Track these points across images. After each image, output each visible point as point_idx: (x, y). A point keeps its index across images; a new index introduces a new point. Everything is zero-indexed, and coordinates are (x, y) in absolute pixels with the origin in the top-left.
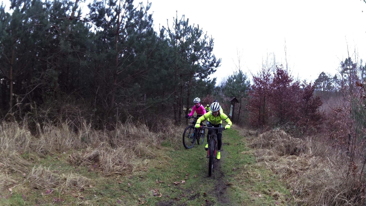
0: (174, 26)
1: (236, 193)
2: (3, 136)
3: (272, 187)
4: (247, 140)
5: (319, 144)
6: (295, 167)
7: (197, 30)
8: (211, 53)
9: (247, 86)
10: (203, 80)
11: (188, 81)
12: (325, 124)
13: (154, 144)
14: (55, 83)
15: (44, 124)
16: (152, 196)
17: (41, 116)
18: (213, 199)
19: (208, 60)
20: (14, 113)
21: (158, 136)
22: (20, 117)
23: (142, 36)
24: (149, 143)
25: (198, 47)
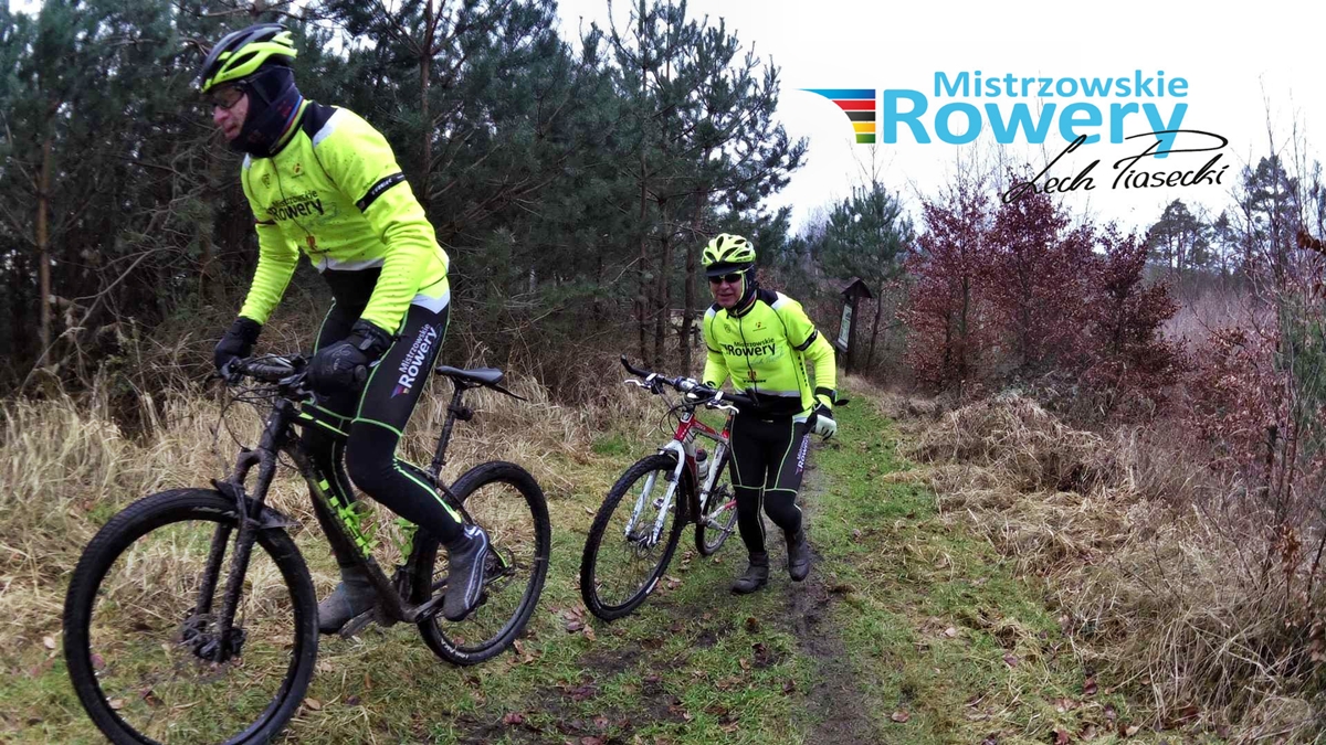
0: (635, 25)
1: (865, 621)
2: (21, 453)
3: (993, 603)
4: (905, 431)
5: (1161, 458)
6: (1074, 533)
7: (718, 37)
8: (770, 119)
9: (903, 239)
10: (742, 215)
11: (688, 219)
12: (1181, 385)
13: (569, 446)
14: (203, 245)
15: (168, 396)
16: (561, 633)
17: (155, 367)
18: (780, 642)
19: (760, 143)
20: (57, 366)
21: (582, 416)
22: (81, 379)
23: (517, 59)
24: (550, 443)
25: (720, 99)
